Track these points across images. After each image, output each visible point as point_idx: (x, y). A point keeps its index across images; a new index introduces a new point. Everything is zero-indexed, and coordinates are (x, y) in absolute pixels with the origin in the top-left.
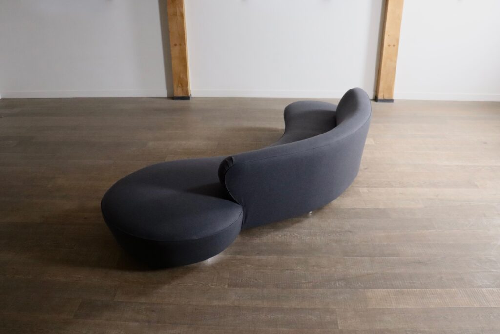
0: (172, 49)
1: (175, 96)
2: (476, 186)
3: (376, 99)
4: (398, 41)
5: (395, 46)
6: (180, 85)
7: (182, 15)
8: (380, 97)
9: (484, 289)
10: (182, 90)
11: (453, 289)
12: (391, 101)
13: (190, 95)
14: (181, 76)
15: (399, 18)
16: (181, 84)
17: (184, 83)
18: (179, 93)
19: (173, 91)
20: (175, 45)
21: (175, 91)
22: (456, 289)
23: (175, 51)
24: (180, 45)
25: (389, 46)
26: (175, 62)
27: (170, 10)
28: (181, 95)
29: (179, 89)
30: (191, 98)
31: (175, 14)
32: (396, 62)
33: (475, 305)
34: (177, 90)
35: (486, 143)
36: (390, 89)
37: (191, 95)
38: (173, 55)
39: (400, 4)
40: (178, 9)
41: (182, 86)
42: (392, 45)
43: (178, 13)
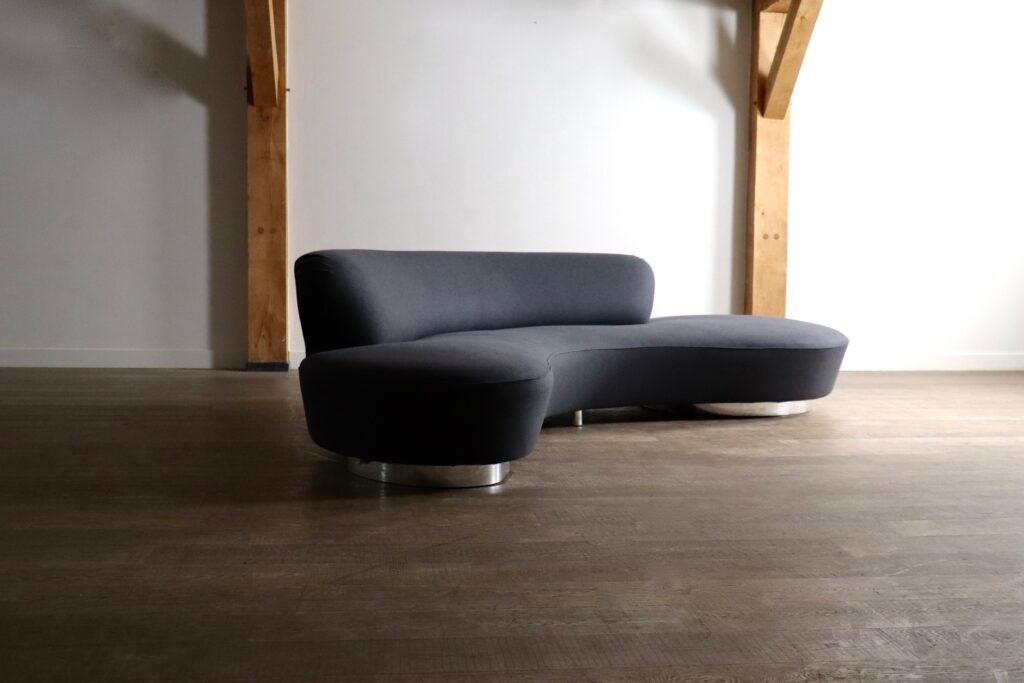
0: (250, 240)
1: (250, 360)
4: (785, 226)
5: (780, 237)
6: (264, 332)
7: (282, 159)
10: (270, 345)
13: (287, 358)
14: (270, 308)
16: (268, 331)
17: (275, 327)
18: (261, 352)
19: (246, 346)
20: (261, 231)
23: (258, 247)
24: (273, 231)
25: (766, 237)
26: (256, 275)
27: (254, 148)
28: (264, 359)
29: (262, 343)
31: (266, 156)
32: (785, 275)
34: (256, 346)
37: (289, 361)
38: (251, 257)
39: (782, 143)
40: (272, 143)
41: (270, 334)
42: (771, 236)
43: (273, 155)
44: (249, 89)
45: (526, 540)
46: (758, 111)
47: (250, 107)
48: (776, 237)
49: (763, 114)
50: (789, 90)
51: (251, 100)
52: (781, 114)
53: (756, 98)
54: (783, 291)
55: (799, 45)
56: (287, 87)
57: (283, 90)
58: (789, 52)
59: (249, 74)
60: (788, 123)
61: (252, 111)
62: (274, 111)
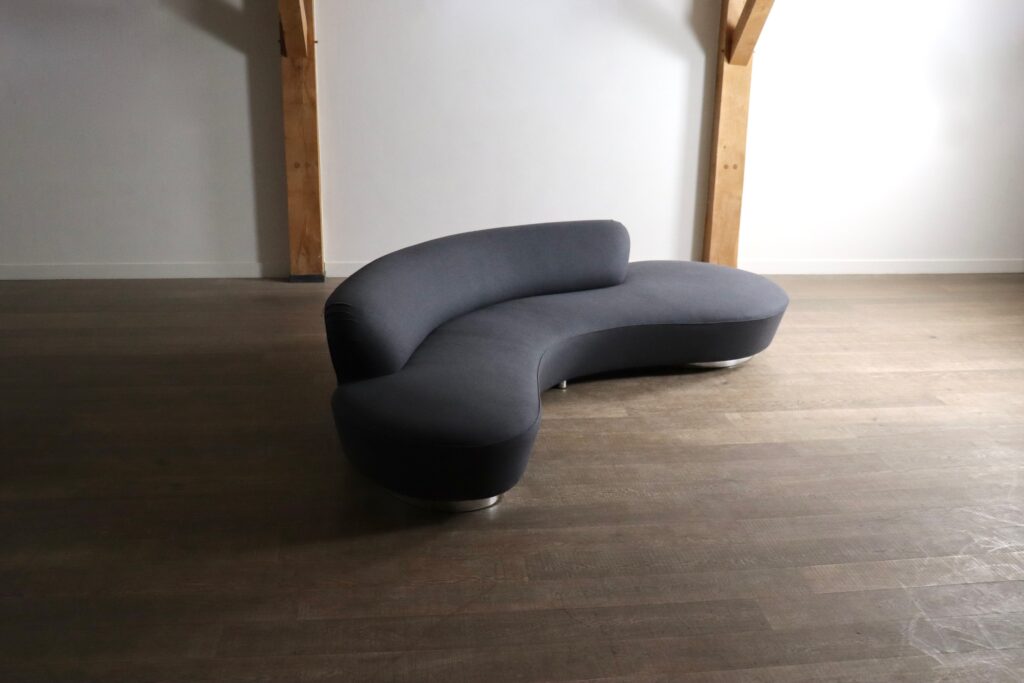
0: (288, 174)
1: (292, 273)
2: (941, 403)
4: (742, 157)
5: (738, 167)
6: (303, 251)
7: (312, 104)
10: (308, 260)
13: (323, 271)
14: (307, 231)
15: (743, 112)
16: (307, 249)
17: (312, 245)
18: (301, 266)
19: (289, 263)
20: (297, 166)
21: (293, 263)
23: (295, 180)
24: (307, 165)
25: (726, 167)
26: (295, 203)
27: (288, 94)
28: (304, 272)
29: (302, 260)
30: (326, 284)
31: (298, 102)
32: (740, 199)
34: (297, 262)
37: (326, 272)
38: (290, 188)
39: (744, 87)
40: (304, 91)
41: (308, 252)
42: (731, 165)
43: (305, 100)
44: (282, 42)
45: (516, 607)
46: (725, 59)
47: (284, 59)
48: (735, 167)
49: (729, 61)
50: (753, 43)
51: (284, 52)
52: (745, 61)
53: (724, 46)
54: (738, 213)
55: (763, 8)
56: (316, 39)
57: (312, 42)
58: (754, 13)
59: (282, 33)
60: (750, 69)
61: (286, 61)
62: (305, 61)
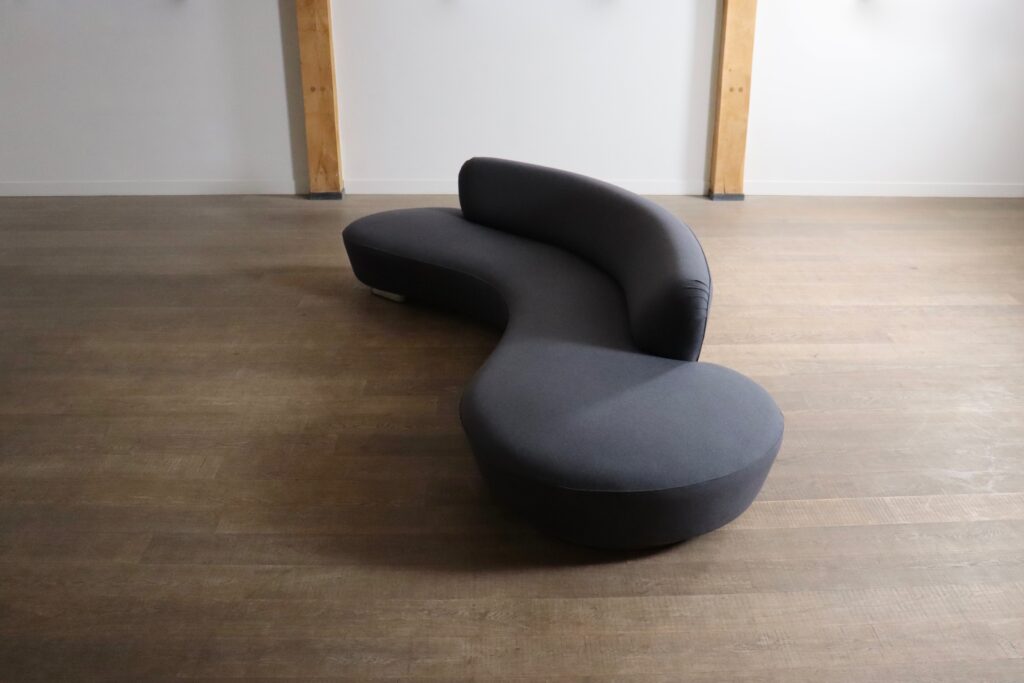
0: (305, 97)
1: (312, 191)
2: (889, 339)
3: (709, 194)
4: (748, 80)
5: (744, 90)
6: (321, 170)
7: (326, 31)
8: (717, 190)
9: (888, 499)
10: (327, 179)
11: (834, 500)
12: (740, 197)
13: (341, 188)
14: (325, 151)
15: (749, 36)
16: (325, 168)
17: (330, 165)
18: (319, 185)
19: (309, 182)
20: (313, 89)
21: (313, 181)
22: (838, 499)
23: (312, 102)
24: (323, 89)
25: (731, 90)
26: (312, 125)
27: (303, 20)
28: (323, 191)
29: (321, 178)
30: (343, 197)
31: (312, 28)
32: (745, 121)
33: (870, 523)
34: (316, 180)
35: (915, 268)
36: (736, 174)
37: (343, 189)
38: (308, 110)
39: (750, 10)
40: (317, 18)
41: (326, 171)
42: (736, 88)
43: (319, 27)
48: (741, 90)
54: (743, 134)
